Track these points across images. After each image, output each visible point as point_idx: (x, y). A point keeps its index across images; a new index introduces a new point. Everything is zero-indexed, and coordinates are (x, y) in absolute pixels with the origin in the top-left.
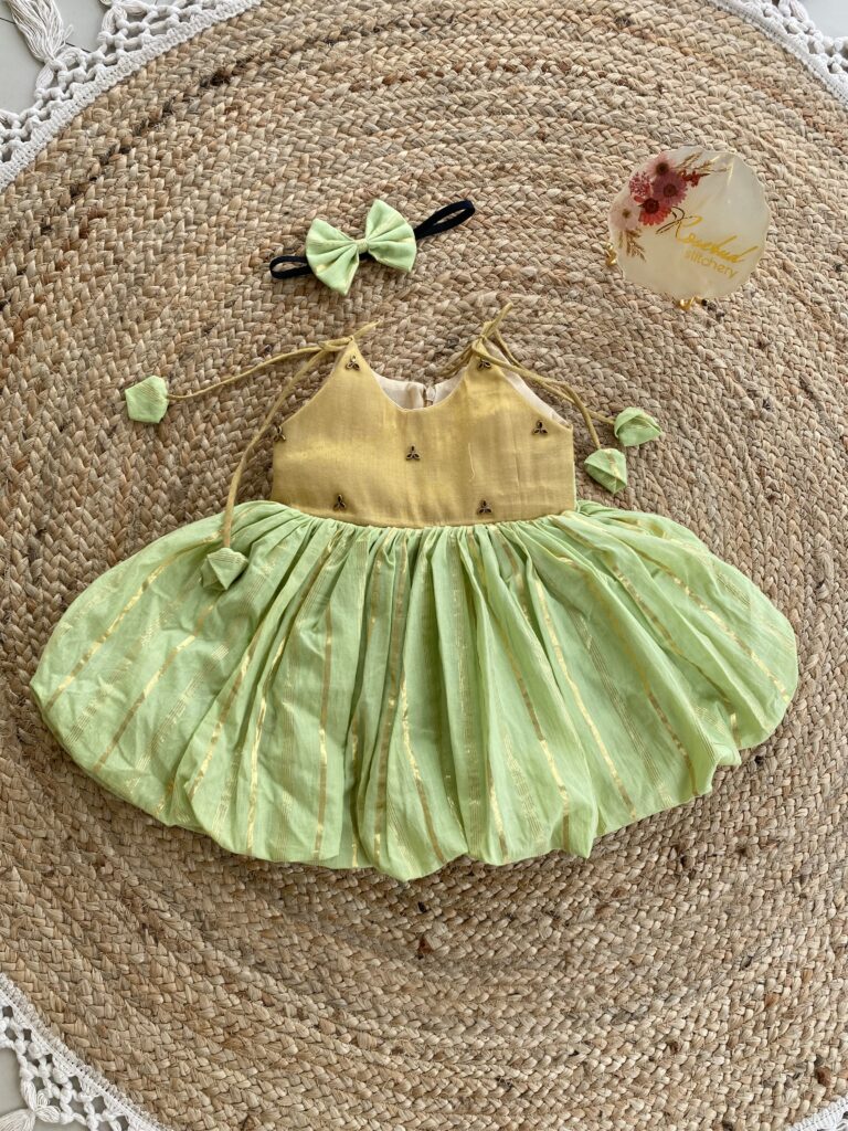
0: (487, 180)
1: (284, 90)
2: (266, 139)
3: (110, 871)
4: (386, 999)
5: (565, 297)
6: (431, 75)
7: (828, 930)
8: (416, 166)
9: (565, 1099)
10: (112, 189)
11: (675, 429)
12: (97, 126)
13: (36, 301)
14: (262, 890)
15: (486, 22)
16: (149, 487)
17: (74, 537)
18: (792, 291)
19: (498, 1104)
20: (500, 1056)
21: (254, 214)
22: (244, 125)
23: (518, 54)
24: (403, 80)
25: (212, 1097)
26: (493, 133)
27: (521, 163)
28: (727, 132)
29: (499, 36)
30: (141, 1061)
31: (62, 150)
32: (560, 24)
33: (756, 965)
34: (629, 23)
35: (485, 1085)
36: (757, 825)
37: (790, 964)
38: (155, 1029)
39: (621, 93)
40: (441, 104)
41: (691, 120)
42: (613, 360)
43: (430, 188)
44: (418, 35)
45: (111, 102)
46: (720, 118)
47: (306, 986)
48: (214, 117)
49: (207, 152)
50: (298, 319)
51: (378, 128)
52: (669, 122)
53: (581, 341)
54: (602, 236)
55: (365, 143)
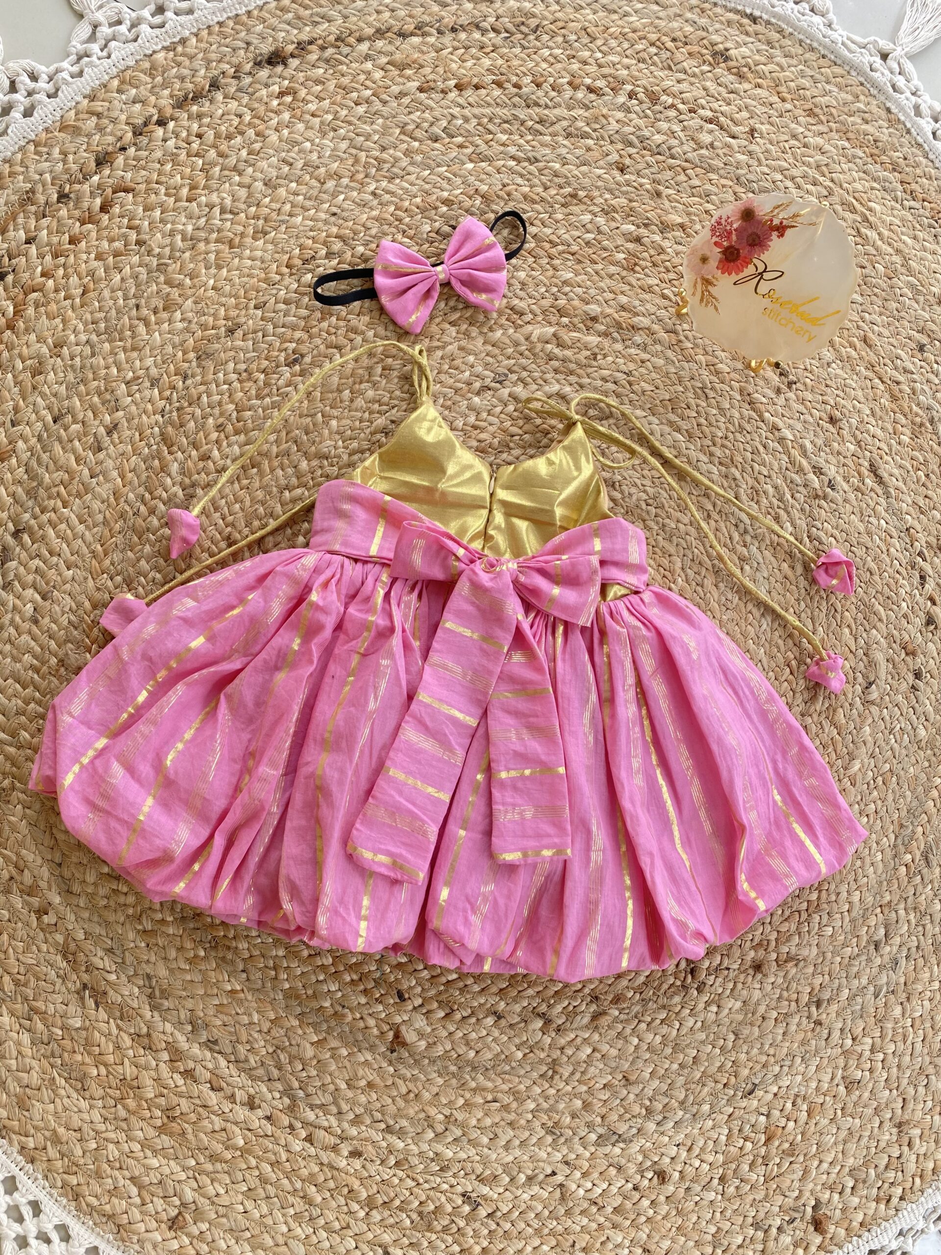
0: (557, 206)
1: (345, 81)
2: (320, 130)
3: (53, 921)
4: (350, 1094)
5: (629, 343)
6: (507, 85)
7: (841, 1062)
8: (480, 181)
9: (536, 1224)
10: (143, 163)
12: (134, 91)
13: (43, 275)
14: (223, 959)
15: (573, 37)
16: (147, 496)
17: (55, 542)
18: (871, 367)
19: (462, 1223)
20: (469, 1170)
21: (298, 210)
22: (298, 112)
23: (604, 76)
24: (477, 87)
25: (140, 1187)
26: (569, 156)
27: (596, 193)
28: (819, 188)
29: (587, 54)
30: (64, 1139)
31: (92, 113)
32: (653, 50)
33: (759, 1093)
34: (727, 59)
35: (449, 1200)
36: (777, 940)
37: (797, 1096)
38: (84, 1104)
39: (711, 132)
40: (516, 117)
41: (782, 171)
42: (672, 417)
44: (498, 40)
45: (153, 67)
46: (812, 172)
47: (261, 1072)
48: (265, 99)
49: (253, 136)
50: (334, 330)
51: (444, 135)
52: (758, 169)
53: (640, 393)
54: (674, 282)
55: (428, 150)
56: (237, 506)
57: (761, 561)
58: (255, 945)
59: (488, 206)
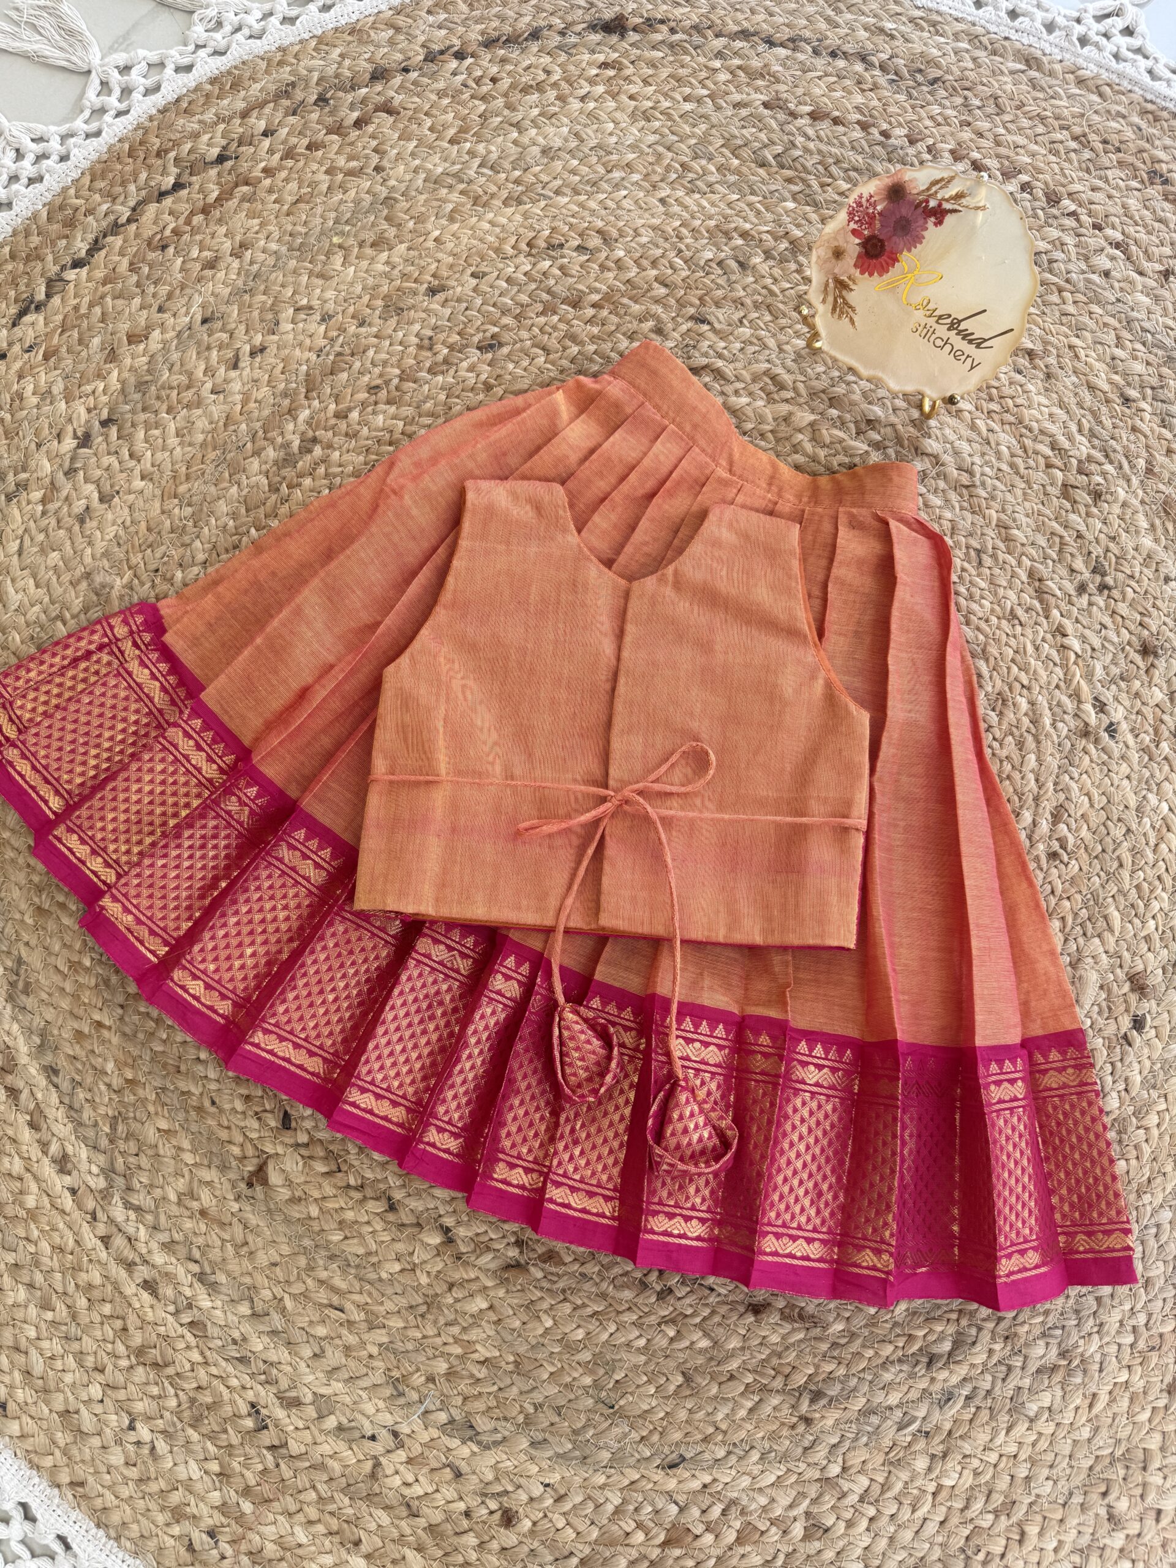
1: (682, 72)
2: (633, 115)
4: (175, 1210)
6: (875, 131)
9: (323, 1491)
10: (420, 89)
12: (444, 16)
13: (265, 170)
14: (107, 982)
15: (977, 102)
16: (261, 433)
17: (141, 445)
19: (235, 1440)
20: (272, 1378)
21: (568, 190)
22: (615, 90)
23: (998, 156)
24: (836, 121)
29: (987, 126)
31: (391, 26)
32: (1073, 145)
34: (1166, 182)
35: (233, 1402)
37: (732, 1503)
39: (1112, 258)
44: (882, 81)
48: (584, 65)
49: (553, 98)
50: (550, 330)
51: (773, 163)
55: (748, 173)
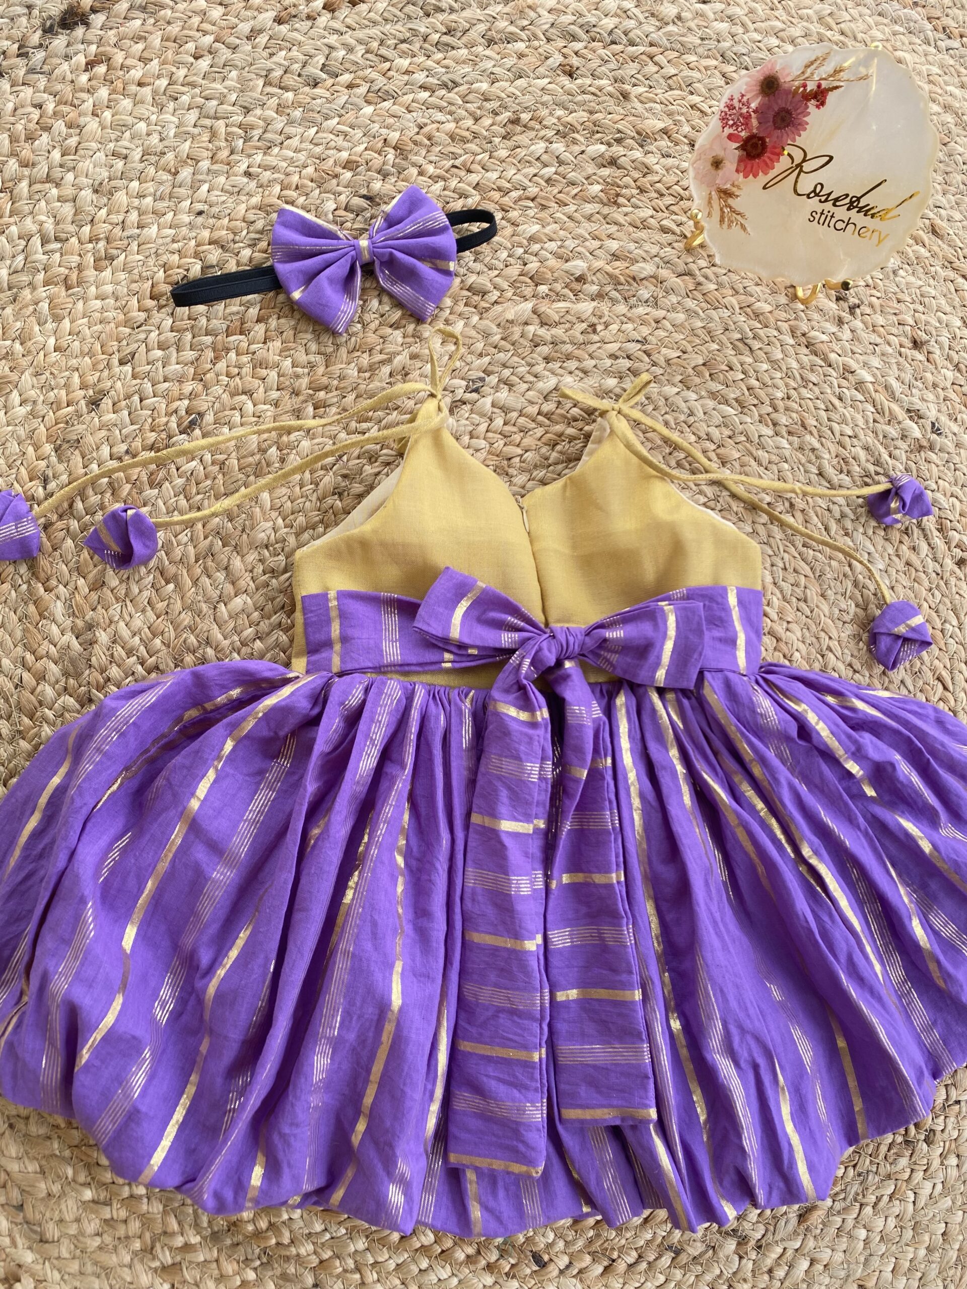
0: (497, 140)
5: (633, 301)
8: (387, 127)
11: (814, 478)
16: (29, 657)
18: (949, 264)
21: (148, 218)
22: (119, 85)
26: (497, 70)
27: (544, 112)
40: (414, 32)
42: (715, 386)
43: (414, 158)
46: (815, 28)
48: (69, 76)
49: (64, 129)
50: (236, 371)
51: (324, 76)
52: (745, 37)
53: (663, 364)
54: (672, 208)
55: (308, 100)
56: (157, 642)
57: (872, 549)
58: (323, 1244)
59: (406, 159)
